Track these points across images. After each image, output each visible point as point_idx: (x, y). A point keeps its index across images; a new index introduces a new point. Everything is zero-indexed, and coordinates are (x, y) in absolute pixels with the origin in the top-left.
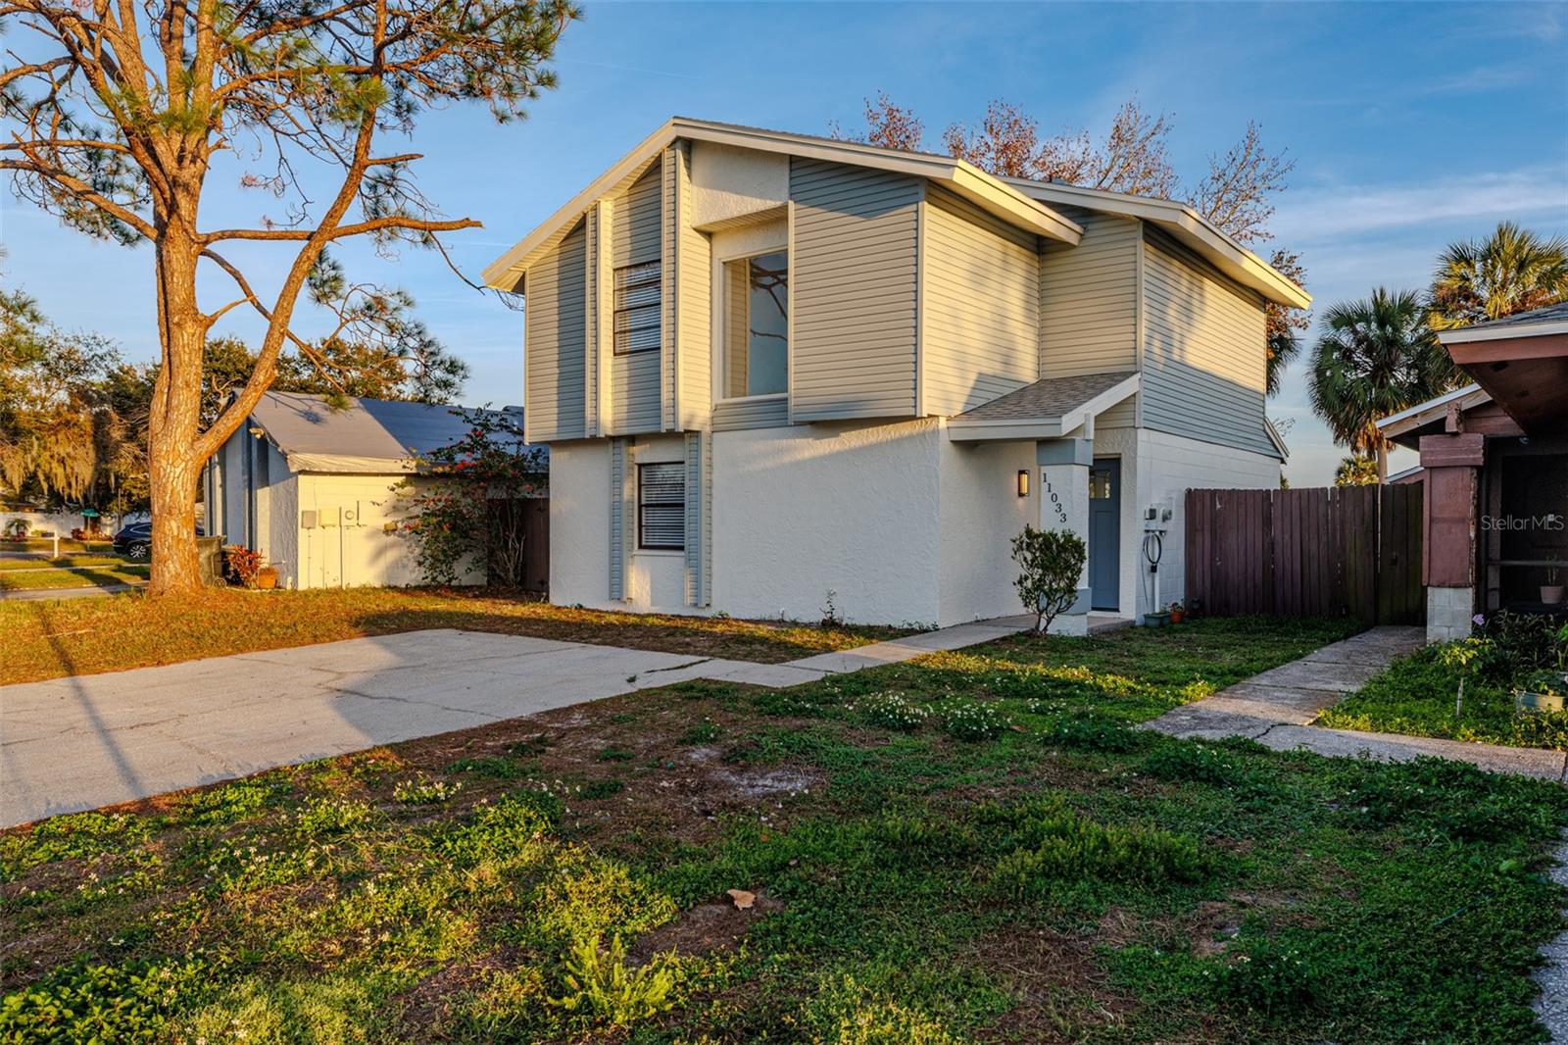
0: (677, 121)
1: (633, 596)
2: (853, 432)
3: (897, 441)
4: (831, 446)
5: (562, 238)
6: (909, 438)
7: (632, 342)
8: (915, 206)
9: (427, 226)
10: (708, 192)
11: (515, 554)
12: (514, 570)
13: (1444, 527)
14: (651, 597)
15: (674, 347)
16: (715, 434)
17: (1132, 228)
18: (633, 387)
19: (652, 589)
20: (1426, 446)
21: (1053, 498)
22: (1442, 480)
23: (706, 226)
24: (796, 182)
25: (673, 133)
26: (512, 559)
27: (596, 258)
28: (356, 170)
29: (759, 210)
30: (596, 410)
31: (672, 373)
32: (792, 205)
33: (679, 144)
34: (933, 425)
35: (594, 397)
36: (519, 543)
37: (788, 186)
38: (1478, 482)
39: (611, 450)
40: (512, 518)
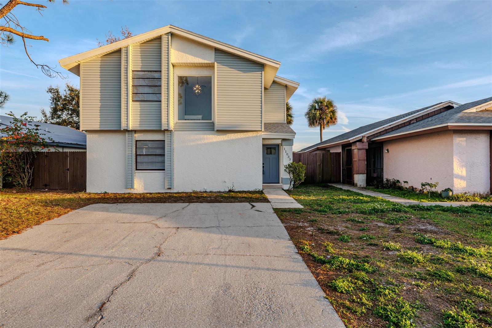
0: (171, 26)
1: (135, 187)
2: (232, 134)
3: (248, 137)
4: (224, 138)
5: (104, 55)
6: (252, 137)
7: (141, 97)
8: (261, 72)
9: (24, 35)
10: (179, 52)
11: (29, 174)
12: (28, 181)
13: (361, 161)
14: (144, 187)
15: (168, 101)
16: (175, 132)
17: (283, 87)
18: (143, 113)
19: (144, 184)
20: (358, 144)
21: (287, 154)
22: (361, 152)
23: (177, 63)
24: (217, 57)
25: (169, 30)
26: (27, 176)
27: (127, 65)
28: (13, 4)
29: (202, 62)
30: (127, 120)
31: (167, 110)
32: (216, 64)
33: (170, 34)
34: (260, 133)
35: (126, 115)
36: (31, 170)
37: (214, 58)
38: (366, 152)
39: (127, 135)
40: (27, 159)
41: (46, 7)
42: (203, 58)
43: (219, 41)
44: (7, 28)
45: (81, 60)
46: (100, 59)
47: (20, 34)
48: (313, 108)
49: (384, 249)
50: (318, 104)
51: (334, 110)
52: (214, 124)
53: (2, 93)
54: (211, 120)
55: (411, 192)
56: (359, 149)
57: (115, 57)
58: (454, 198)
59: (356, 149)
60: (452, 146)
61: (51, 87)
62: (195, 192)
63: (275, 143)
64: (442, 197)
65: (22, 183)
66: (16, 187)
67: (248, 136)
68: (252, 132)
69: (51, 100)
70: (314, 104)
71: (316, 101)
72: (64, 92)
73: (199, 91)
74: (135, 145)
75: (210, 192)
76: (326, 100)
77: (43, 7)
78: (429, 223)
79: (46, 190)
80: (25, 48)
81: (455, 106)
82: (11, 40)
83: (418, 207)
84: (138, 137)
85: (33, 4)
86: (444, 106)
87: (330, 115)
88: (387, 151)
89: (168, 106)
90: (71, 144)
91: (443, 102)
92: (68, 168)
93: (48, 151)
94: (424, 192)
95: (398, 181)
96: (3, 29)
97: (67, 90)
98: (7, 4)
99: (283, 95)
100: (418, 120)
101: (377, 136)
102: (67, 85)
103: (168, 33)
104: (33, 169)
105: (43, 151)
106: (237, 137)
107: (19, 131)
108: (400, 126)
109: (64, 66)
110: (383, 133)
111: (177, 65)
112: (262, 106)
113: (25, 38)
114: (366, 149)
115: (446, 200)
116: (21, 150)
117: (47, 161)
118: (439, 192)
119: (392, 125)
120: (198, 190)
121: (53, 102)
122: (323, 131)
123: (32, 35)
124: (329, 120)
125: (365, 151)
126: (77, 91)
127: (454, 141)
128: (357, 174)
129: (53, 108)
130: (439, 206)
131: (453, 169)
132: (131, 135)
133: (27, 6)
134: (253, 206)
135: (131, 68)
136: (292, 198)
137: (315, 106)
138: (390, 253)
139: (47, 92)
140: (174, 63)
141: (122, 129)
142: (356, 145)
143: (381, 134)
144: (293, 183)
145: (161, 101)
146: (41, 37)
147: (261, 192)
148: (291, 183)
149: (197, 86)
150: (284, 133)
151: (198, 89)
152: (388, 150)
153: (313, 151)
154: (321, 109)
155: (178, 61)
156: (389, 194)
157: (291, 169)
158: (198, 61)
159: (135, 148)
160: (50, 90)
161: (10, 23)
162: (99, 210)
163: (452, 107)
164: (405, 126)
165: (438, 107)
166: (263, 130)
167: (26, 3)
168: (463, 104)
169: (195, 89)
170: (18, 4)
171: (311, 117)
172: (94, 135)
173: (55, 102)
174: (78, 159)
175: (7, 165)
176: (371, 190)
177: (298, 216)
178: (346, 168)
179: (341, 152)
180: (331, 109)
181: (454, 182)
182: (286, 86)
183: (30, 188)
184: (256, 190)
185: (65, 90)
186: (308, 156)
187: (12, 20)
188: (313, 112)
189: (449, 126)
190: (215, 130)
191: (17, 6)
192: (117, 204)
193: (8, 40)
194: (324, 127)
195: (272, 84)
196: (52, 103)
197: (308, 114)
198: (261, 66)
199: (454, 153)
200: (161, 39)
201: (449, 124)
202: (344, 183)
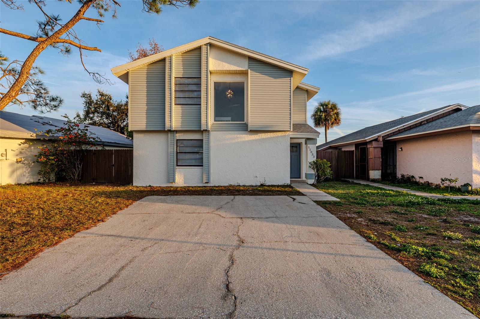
0: (210, 38)
1: (176, 181)
2: (263, 134)
3: (277, 137)
4: (255, 137)
5: (150, 63)
6: (281, 136)
7: (182, 101)
8: (290, 78)
9: (81, 47)
10: (217, 61)
11: (78, 169)
12: (78, 175)
13: (376, 159)
14: (184, 181)
15: (207, 105)
16: (212, 132)
17: (305, 91)
18: (184, 115)
19: (184, 179)
20: (374, 143)
21: (311, 152)
22: (376, 150)
23: (214, 70)
24: (250, 64)
25: (208, 41)
26: (77, 171)
27: (171, 73)
28: (77, 19)
29: (237, 70)
30: (171, 122)
31: (206, 113)
32: (249, 70)
33: (209, 45)
34: (288, 133)
35: (170, 117)
36: (80, 166)
37: (247, 65)
38: (381, 150)
39: (169, 135)
40: (77, 157)
41: (104, 22)
42: (238, 66)
43: (253, 51)
44: (68, 41)
45: (131, 69)
46: (147, 67)
47: (78, 45)
48: (318, 110)
49: (446, 239)
50: (323, 107)
51: (338, 112)
52: (247, 125)
53: (58, 98)
54: (244, 121)
55: (427, 187)
56: (374, 148)
57: (160, 66)
58: (474, 192)
59: (372, 147)
60: (471, 145)
61: (85, 92)
62: (231, 186)
63: (296, 142)
64: (461, 192)
65: (73, 177)
66: (68, 180)
67: (277, 135)
68: (281, 132)
69: (84, 104)
70: (320, 106)
71: (321, 104)
72: (95, 97)
73: (231, 96)
74: (176, 144)
75: (243, 186)
76: (331, 103)
77: (101, 22)
78: (469, 215)
79: (94, 183)
80: (81, 58)
81: (463, 108)
82: (69, 51)
83: (450, 201)
84: (179, 136)
85: (93, 19)
86: (453, 109)
87: (335, 117)
88: (400, 150)
89: (207, 109)
90: (111, 143)
91: (451, 105)
92: (113, 164)
93: (95, 149)
94: (441, 186)
95: (413, 177)
96: (65, 41)
97: (98, 95)
98: (72, 19)
99: (304, 98)
100: (429, 121)
101: (391, 136)
102: (99, 91)
103: (207, 44)
104: (82, 165)
105: (91, 149)
106: (267, 137)
107: (72, 131)
108: (411, 127)
109: (115, 74)
110: (396, 133)
111: (214, 72)
112: (290, 108)
113: (82, 49)
114: (381, 148)
115: (467, 194)
116: (72, 148)
117: (94, 158)
118: (457, 187)
119: (405, 125)
120: (233, 184)
121: (86, 105)
122: (328, 131)
123: (88, 46)
124: (333, 121)
125: (379, 150)
126: (107, 95)
127: (473, 140)
128: (373, 170)
129: (86, 111)
130: (465, 200)
131: (472, 166)
132: (173, 135)
133: (88, 20)
134: (294, 199)
135: (174, 75)
136: (322, 192)
137: (321, 109)
138: (454, 242)
139: (81, 97)
140: (212, 70)
141: (166, 130)
142: (372, 143)
143: (394, 134)
144: (316, 178)
145: (200, 105)
146: (95, 48)
147: (289, 186)
148: (315, 178)
149: (230, 91)
150: (308, 133)
151: (230, 93)
152: (401, 148)
153: (325, 149)
154: (325, 111)
155: (215, 69)
156: (408, 189)
157: (316, 165)
158: (233, 69)
159: (176, 146)
160: (84, 96)
161: (70, 35)
162: (157, 201)
163: (461, 110)
164: (416, 127)
165: (448, 109)
166: (292, 130)
167: (88, 18)
168: (471, 106)
169: (228, 93)
170: (81, 19)
171: (317, 118)
172: (140, 135)
173: (87, 106)
174: (122, 156)
175: (61, 161)
176: (388, 185)
177: (341, 208)
178: (359, 165)
179: (354, 150)
180: (335, 111)
181: (473, 177)
182: (307, 91)
183: (80, 182)
184: (285, 184)
185: (97, 95)
186: (324, 154)
187: (71, 33)
188: (319, 114)
189: (471, 127)
190: (248, 130)
191: (80, 21)
192: (170, 196)
193: (66, 51)
194: (328, 128)
195: (296, 88)
196: (85, 107)
197: (314, 116)
198: (290, 72)
199: (473, 152)
200: (201, 49)
201: (471, 125)
202: (357, 178)
